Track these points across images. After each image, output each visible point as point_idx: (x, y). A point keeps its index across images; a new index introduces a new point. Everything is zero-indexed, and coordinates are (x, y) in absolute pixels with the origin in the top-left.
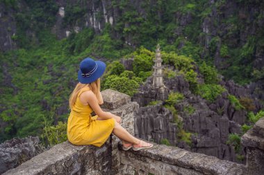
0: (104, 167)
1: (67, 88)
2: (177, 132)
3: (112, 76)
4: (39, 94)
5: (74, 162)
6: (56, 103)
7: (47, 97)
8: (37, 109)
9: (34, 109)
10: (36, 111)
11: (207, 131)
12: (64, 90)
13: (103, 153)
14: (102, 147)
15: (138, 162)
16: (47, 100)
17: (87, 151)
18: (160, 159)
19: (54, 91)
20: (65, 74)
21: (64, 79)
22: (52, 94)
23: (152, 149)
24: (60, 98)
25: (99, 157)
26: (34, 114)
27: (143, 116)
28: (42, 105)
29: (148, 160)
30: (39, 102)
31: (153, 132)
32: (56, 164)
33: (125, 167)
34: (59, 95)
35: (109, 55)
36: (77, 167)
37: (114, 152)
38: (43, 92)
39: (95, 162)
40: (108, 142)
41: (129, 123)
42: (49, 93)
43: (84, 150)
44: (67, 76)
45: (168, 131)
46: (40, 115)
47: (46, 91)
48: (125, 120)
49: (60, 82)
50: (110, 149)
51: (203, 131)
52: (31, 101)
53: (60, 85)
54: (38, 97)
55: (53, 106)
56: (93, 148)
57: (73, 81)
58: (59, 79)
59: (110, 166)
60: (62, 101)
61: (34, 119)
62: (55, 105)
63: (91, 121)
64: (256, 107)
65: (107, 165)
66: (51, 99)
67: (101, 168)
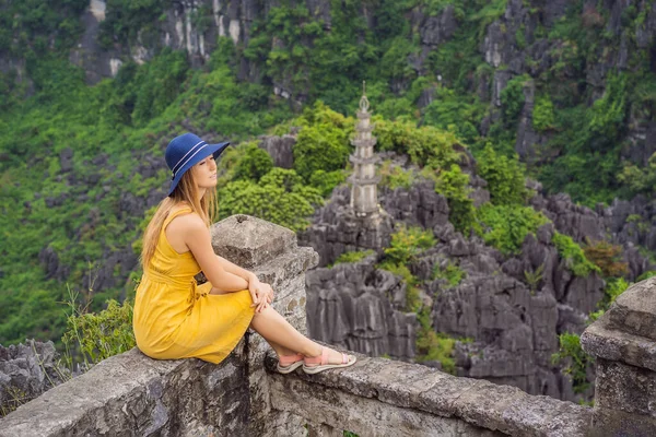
0: (228, 418)
1: (114, 218)
2: (416, 337)
3: (238, 183)
4: (34, 234)
5: (152, 403)
6: (82, 258)
7: (58, 243)
8: (30, 275)
9: (22, 277)
10: (26, 281)
11: (499, 332)
12: (105, 222)
13: (227, 380)
14: (223, 364)
15: (317, 403)
16: (57, 250)
17: (186, 375)
18: (374, 394)
19: (76, 224)
20: (106, 180)
21: (106, 193)
22: (71, 233)
23: (353, 368)
24: (92, 244)
25: (215, 392)
26: (22, 290)
27: (322, 293)
28: (43, 264)
29: (343, 397)
30: (34, 256)
31: (350, 335)
32: (107, 408)
33: (284, 418)
34: (92, 237)
35: (229, 126)
36: (160, 417)
37: (253, 379)
38: (45, 227)
39: (205, 404)
40: (240, 351)
41: (293, 304)
42: (62, 230)
43: (178, 371)
44: (112, 184)
45: (391, 335)
46: (38, 292)
47: (54, 226)
48: (283, 293)
49: (94, 201)
50: (244, 369)
51: (486, 332)
52: (13, 254)
53: (94, 208)
54: (32, 242)
55: (73, 267)
56: (202, 366)
57: (129, 198)
58: (92, 193)
59: (244, 414)
60: (98, 252)
61: (20, 304)
62: (80, 265)
63: (195, 297)
64: (631, 266)
65: (236, 411)
66: (69, 248)
67: (220, 420)
